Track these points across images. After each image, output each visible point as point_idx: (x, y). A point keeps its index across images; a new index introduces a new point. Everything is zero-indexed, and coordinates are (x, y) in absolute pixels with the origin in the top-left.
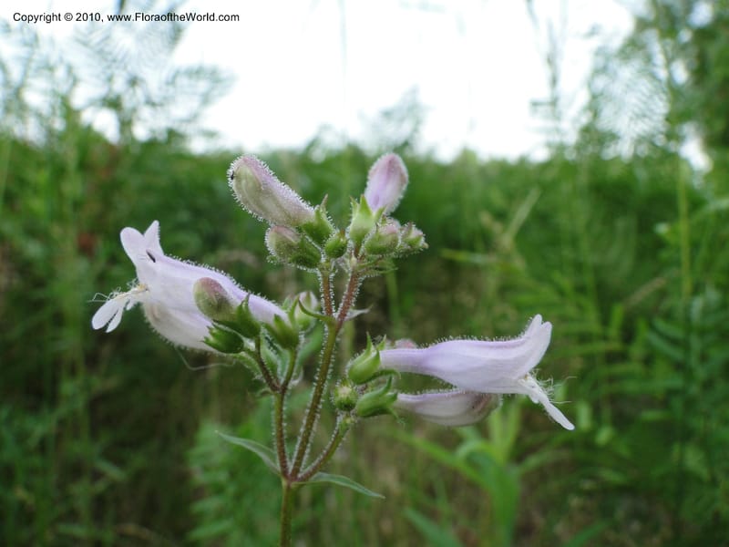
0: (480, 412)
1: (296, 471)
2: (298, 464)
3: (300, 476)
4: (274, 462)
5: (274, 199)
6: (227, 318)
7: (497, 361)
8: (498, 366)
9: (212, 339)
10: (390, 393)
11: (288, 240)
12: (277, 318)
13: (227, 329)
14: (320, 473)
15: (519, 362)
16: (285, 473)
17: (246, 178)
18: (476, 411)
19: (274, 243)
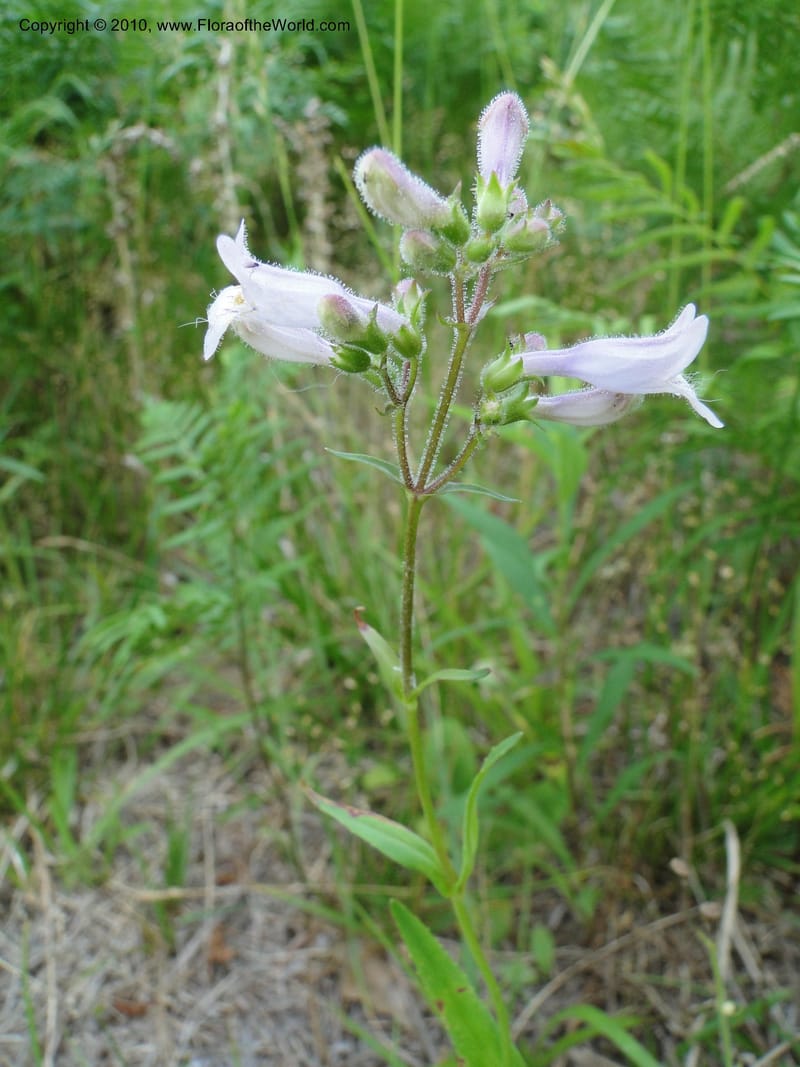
0: (622, 410)
1: (422, 482)
2: (423, 476)
3: (425, 487)
4: (398, 476)
5: (411, 201)
6: (358, 337)
7: (648, 361)
8: (647, 366)
9: (339, 360)
10: (529, 398)
11: (428, 249)
12: (403, 328)
13: (354, 347)
14: (449, 483)
15: (671, 360)
16: (410, 486)
17: (381, 182)
18: (617, 409)
19: (412, 252)
